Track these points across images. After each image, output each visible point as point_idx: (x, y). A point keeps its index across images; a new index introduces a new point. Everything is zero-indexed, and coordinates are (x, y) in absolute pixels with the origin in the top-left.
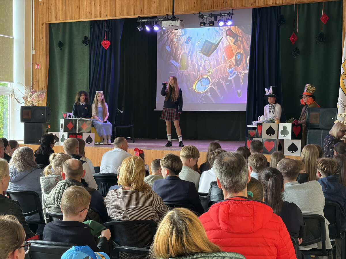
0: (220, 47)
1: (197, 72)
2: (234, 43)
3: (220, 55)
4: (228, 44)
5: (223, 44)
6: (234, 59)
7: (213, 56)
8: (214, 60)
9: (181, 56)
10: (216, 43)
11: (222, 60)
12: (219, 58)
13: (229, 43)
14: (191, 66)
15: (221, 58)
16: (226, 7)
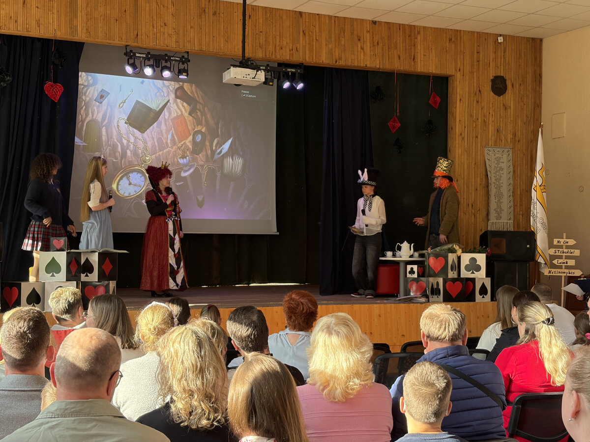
0: (165, 118)
1: (119, 158)
2: (190, 114)
3: (164, 131)
4: (180, 113)
5: (170, 113)
6: (190, 142)
7: (152, 131)
8: (153, 139)
9: (85, 124)
10: (158, 110)
11: (169, 141)
12: (162, 135)
13: (182, 112)
14: (108, 146)
15: (167, 136)
16: (297, 58)
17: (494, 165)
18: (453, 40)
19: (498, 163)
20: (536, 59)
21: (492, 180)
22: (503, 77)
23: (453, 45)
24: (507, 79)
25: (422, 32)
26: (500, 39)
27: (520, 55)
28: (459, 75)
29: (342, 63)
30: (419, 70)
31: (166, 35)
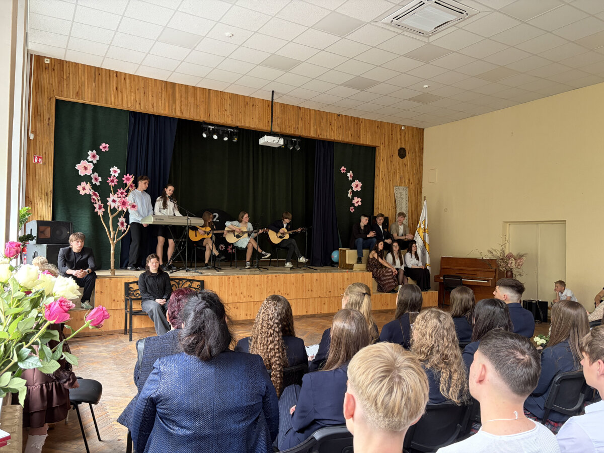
16: (298, 133)
17: (399, 196)
18: (379, 127)
19: (401, 195)
20: (421, 139)
21: (398, 205)
22: (404, 149)
23: (379, 131)
24: (406, 149)
25: (363, 122)
26: (403, 128)
27: (413, 137)
28: (382, 146)
29: (321, 137)
30: (362, 143)
31: (226, 116)
